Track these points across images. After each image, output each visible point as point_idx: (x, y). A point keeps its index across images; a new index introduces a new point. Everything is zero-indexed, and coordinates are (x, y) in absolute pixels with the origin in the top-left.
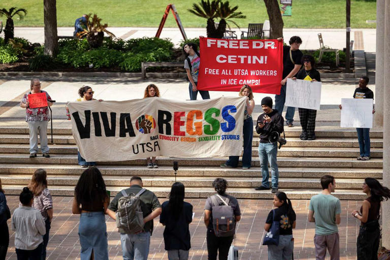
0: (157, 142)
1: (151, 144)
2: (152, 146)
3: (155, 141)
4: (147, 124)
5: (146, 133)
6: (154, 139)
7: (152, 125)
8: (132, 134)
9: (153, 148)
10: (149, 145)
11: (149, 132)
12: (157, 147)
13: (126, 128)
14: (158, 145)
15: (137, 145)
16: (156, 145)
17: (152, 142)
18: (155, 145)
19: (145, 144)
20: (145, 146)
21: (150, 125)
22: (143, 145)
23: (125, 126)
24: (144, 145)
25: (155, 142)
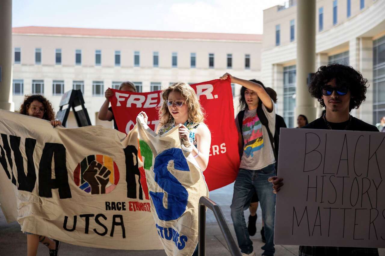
0: (121, 217)
1: (105, 218)
2: (108, 223)
3: (117, 212)
4: (100, 174)
5: (95, 191)
6: (114, 208)
7: (112, 177)
8: (65, 193)
9: (109, 227)
10: (101, 219)
11: (103, 192)
12: (118, 228)
13: (53, 176)
14: (121, 224)
15: (75, 218)
16: (118, 224)
17: (110, 214)
18: (115, 223)
19: (92, 215)
20: (92, 220)
21: (105, 176)
22: (87, 217)
23: (51, 173)
24: (90, 218)
25: (115, 217)
